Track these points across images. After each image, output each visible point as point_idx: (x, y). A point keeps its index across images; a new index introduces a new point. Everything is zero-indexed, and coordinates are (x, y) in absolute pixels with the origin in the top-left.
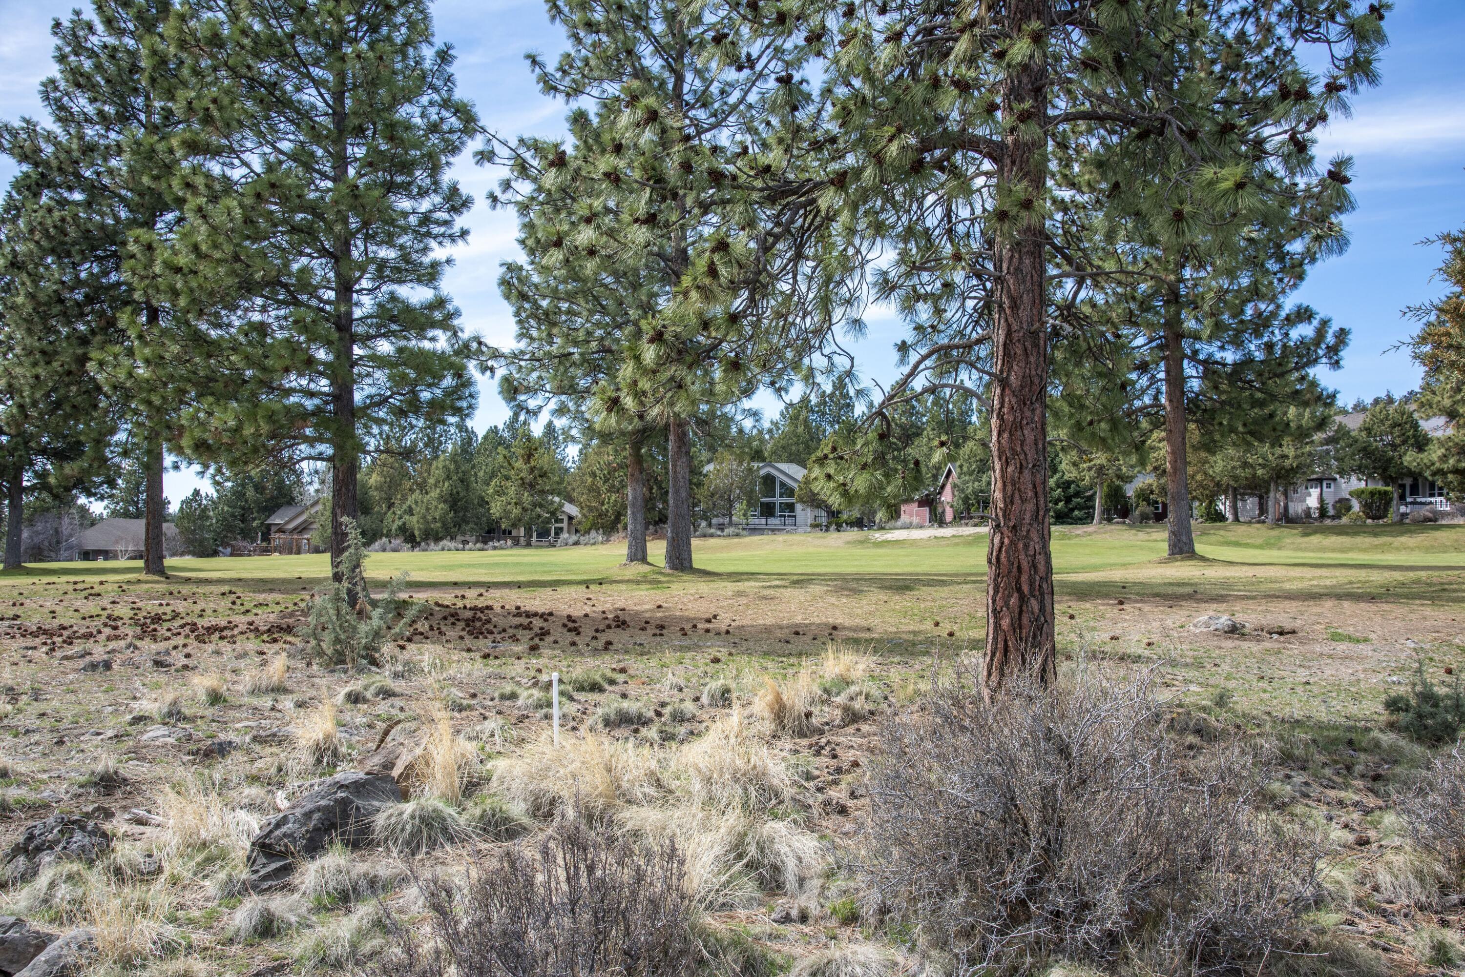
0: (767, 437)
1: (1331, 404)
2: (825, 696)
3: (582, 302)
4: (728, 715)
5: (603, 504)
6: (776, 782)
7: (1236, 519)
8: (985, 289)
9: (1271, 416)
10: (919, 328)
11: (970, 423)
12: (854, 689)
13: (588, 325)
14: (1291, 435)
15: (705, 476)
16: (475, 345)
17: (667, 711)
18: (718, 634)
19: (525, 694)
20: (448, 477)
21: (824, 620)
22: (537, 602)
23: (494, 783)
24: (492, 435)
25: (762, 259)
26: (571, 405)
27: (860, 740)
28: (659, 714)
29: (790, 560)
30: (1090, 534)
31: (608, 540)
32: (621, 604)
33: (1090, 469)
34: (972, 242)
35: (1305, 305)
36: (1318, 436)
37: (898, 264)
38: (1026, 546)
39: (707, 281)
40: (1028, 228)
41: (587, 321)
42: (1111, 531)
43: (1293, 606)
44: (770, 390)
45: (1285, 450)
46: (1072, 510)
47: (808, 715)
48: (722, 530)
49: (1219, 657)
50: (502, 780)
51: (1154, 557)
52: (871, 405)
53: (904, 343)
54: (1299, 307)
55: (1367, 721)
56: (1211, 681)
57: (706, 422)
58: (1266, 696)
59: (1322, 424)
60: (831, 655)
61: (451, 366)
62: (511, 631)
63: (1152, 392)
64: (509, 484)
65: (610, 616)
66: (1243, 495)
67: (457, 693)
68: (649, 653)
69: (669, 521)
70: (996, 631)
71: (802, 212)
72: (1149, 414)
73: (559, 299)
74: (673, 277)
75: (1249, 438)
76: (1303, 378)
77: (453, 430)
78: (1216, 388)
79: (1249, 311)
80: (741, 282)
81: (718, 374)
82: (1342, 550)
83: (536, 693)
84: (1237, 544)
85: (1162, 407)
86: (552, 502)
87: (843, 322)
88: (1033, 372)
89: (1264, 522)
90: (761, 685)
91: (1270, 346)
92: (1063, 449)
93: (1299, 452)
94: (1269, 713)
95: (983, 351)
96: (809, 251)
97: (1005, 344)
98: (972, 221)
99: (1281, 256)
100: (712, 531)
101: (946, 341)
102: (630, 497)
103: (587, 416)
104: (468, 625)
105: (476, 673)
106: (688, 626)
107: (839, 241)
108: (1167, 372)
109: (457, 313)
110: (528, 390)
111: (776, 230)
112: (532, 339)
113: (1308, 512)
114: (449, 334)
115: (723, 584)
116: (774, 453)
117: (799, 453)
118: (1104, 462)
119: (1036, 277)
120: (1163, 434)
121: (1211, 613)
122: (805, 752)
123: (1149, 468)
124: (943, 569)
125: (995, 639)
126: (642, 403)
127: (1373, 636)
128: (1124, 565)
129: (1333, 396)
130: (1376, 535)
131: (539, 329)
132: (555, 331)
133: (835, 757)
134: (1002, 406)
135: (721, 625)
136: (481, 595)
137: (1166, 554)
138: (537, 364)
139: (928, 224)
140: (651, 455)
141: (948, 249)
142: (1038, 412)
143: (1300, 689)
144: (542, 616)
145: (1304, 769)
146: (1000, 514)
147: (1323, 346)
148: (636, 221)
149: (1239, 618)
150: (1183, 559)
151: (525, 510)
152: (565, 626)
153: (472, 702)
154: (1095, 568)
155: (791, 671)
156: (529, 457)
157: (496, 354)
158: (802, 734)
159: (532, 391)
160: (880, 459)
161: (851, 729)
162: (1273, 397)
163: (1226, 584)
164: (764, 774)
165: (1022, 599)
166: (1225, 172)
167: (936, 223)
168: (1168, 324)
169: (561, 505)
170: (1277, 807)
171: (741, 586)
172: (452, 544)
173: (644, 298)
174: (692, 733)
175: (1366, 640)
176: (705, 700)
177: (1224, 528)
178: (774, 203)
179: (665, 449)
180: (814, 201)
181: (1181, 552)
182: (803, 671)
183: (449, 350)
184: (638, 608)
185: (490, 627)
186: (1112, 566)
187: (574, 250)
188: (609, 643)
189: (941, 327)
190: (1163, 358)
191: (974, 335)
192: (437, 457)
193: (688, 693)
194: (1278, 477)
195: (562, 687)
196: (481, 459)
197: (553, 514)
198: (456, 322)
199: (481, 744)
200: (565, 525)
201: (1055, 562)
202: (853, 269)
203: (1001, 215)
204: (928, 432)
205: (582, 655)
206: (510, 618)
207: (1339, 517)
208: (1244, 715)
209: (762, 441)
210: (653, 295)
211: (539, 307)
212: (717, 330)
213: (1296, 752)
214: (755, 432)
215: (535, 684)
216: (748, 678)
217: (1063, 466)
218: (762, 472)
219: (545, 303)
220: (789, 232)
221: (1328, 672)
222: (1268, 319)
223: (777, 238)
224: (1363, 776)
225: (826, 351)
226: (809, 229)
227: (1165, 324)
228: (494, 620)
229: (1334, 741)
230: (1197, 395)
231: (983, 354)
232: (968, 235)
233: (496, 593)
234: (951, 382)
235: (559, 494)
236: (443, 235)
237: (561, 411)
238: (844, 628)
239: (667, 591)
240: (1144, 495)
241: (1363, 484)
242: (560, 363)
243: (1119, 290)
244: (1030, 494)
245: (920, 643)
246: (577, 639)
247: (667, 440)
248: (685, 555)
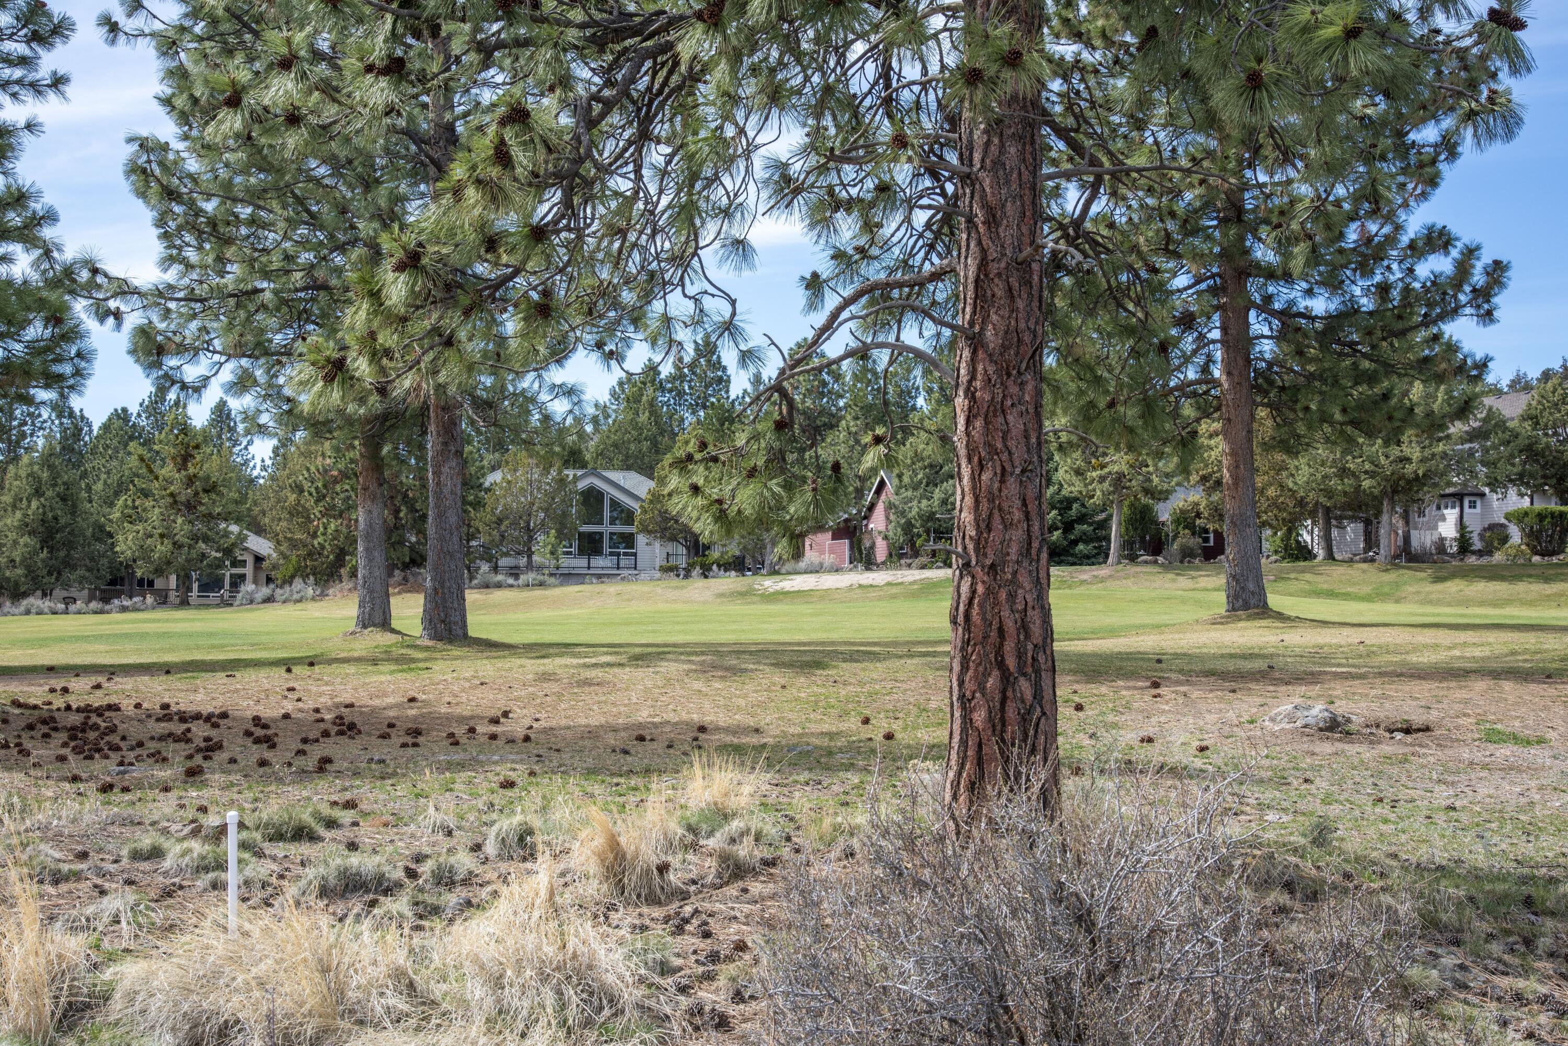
0: (589, 428)
1: (1478, 378)
2: (690, 837)
3: (275, 205)
4: (529, 872)
5: (314, 536)
6: (610, 979)
7: (1330, 556)
8: (943, 194)
9: (1386, 397)
10: (839, 256)
11: (914, 408)
12: (736, 825)
13: (287, 245)
14: (1418, 426)
15: (488, 490)
16: (84, 275)
17: (426, 869)
18: (511, 741)
19: (178, 848)
20: (38, 493)
21: (685, 716)
22: (199, 697)
23: (117, 1003)
24: (117, 423)
25: (585, 139)
26: (259, 373)
27: (747, 908)
28: (412, 874)
29: (628, 623)
30: (1103, 580)
31: (323, 595)
32: (346, 698)
33: (1102, 479)
34: (924, 118)
35: (1439, 225)
36: (1457, 428)
37: (806, 151)
38: (1012, 596)
39: (494, 172)
40: (1014, 98)
41: (286, 237)
42: (1136, 575)
43: (1424, 689)
44: (595, 356)
45: (1407, 450)
46: (1075, 543)
47: (663, 868)
48: (516, 576)
49: (1312, 768)
50: (131, 997)
51: (1205, 615)
52: (757, 380)
53: (815, 275)
54: (1431, 229)
55: (1550, 867)
56: (1301, 806)
57: (489, 404)
58: (1387, 828)
59: (1464, 409)
60: (698, 770)
61: (42, 304)
62: (152, 746)
63: (1200, 360)
64: (149, 503)
65: (328, 717)
66: (1340, 518)
67: (50, 853)
68: (394, 774)
69: (429, 564)
70: (964, 730)
71: (648, 64)
72: (1195, 394)
73: (235, 200)
74: (432, 170)
75: (1349, 429)
76: (1436, 338)
77: (45, 413)
78: (1300, 353)
79: (1352, 235)
80: (548, 175)
81: (511, 325)
82: (1495, 604)
83: (197, 847)
84: (1331, 594)
85: (1216, 383)
86: (227, 534)
87: (717, 244)
88: (1022, 325)
89: (1372, 560)
90: (586, 822)
91: (1384, 289)
92: (1061, 448)
93: (1427, 452)
94: (1395, 856)
95: (941, 291)
96: (660, 129)
97: (977, 281)
98: (925, 85)
99: (1403, 149)
100: (500, 577)
101: (882, 276)
102: (362, 525)
103: (288, 392)
104: (73, 738)
105: (87, 818)
106: (460, 731)
107: (709, 112)
108: (1224, 329)
109: (50, 217)
110: (181, 349)
111: (607, 93)
112: (189, 266)
113: (1441, 545)
114: (38, 252)
115: (519, 662)
116: (600, 454)
117: (640, 456)
118: (1125, 468)
119: (1026, 175)
120: (1217, 426)
121: (1298, 701)
122: (659, 929)
123: (1194, 478)
124: (873, 636)
125: (964, 743)
126: (383, 371)
127: (1551, 735)
128: (1158, 628)
129: (1483, 366)
130: (1547, 580)
131: (200, 248)
132: (230, 252)
133: (707, 935)
134: (973, 377)
135: (515, 727)
136: (98, 686)
137: (1222, 611)
138: (198, 306)
139: (854, 89)
140: (397, 457)
141: (886, 129)
142: (1029, 387)
143: (1440, 817)
144: (208, 718)
145: (1457, 943)
146: (971, 546)
147: (1467, 289)
148: (369, 69)
149: (1342, 708)
150: (1249, 618)
151: (177, 546)
152: (248, 734)
153: (82, 866)
154: (1112, 632)
155: (632, 799)
156: (184, 459)
157: (124, 289)
158: (653, 900)
159: (191, 351)
160: (777, 460)
161: (732, 890)
162: (1389, 368)
163: (1320, 656)
164: (590, 967)
165: (1007, 679)
166: (1329, 10)
167: (866, 87)
168: (1225, 255)
169: (242, 538)
170: (1418, 1005)
171: (548, 664)
172: (46, 604)
173: (383, 203)
174: (469, 903)
175: (1541, 741)
176: (490, 848)
177: (1311, 570)
178: (602, 51)
179: (422, 447)
180: (670, 46)
181: (1246, 606)
182: (651, 798)
183: (35, 277)
184: (377, 702)
185: (115, 739)
186: (1140, 629)
187: (260, 116)
188: (326, 760)
189: (875, 251)
190: (1217, 308)
191: (927, 266)
192: (16, 459)
193: (462, 839)
194: (1395, 492)
195: (245, 834)
196: (98, 462)
197: (228, 552)
198: (47, 232)
199: (92, 939)
200: (249, 570)
201: (1059, 622)
202: (733, 159)
203: (972, 76)
204: (848, 422)
205: (280, 781)
206: (151, 723)
207: (1490, 553)
208: (1357, 859)
209: (581, 434)
210: (398, 199)
211: (199, 212)
212: (511, 251)
213: (1444, 917)
214: (569, 421)
215: (195, 833)
216: (562, 813)
217: (1060, 475)
218: (582, 485)
219: (210, 206)
220: (629, 96)
221: (1483, 791)
222: (1382, 246)
223: (608, 106)
224: (1552, 955)
225: (691, 290)
226: (660, 92)
227: (1221, 255)
228: (121, 727)
229: (1502, 899)
230: (1270, 364)
231: (940, 297)
232: (918, 106)
233: (125, 684)
234: (891, 339)
235: (238, 521)
236: (19, 82)
237: (242, 384)
238: (718, 729)
239: (425, 674)
240: (1186, 520)
241: (1526, 501)
242: (238, 306)
243: (1150, 201)
244: (1017, 515)
245: (841, 750)
246: (268, 755)
247: (424, 433)
248: (455, 617)
